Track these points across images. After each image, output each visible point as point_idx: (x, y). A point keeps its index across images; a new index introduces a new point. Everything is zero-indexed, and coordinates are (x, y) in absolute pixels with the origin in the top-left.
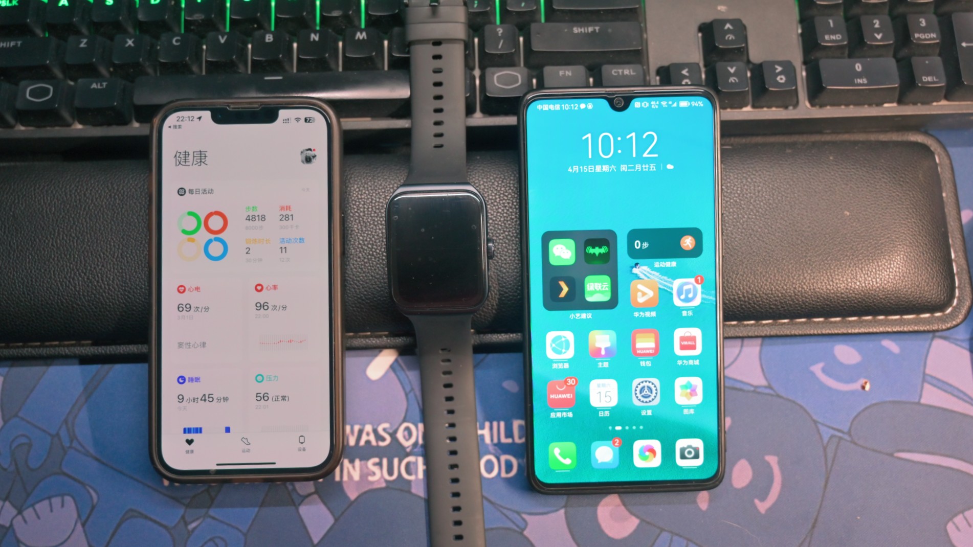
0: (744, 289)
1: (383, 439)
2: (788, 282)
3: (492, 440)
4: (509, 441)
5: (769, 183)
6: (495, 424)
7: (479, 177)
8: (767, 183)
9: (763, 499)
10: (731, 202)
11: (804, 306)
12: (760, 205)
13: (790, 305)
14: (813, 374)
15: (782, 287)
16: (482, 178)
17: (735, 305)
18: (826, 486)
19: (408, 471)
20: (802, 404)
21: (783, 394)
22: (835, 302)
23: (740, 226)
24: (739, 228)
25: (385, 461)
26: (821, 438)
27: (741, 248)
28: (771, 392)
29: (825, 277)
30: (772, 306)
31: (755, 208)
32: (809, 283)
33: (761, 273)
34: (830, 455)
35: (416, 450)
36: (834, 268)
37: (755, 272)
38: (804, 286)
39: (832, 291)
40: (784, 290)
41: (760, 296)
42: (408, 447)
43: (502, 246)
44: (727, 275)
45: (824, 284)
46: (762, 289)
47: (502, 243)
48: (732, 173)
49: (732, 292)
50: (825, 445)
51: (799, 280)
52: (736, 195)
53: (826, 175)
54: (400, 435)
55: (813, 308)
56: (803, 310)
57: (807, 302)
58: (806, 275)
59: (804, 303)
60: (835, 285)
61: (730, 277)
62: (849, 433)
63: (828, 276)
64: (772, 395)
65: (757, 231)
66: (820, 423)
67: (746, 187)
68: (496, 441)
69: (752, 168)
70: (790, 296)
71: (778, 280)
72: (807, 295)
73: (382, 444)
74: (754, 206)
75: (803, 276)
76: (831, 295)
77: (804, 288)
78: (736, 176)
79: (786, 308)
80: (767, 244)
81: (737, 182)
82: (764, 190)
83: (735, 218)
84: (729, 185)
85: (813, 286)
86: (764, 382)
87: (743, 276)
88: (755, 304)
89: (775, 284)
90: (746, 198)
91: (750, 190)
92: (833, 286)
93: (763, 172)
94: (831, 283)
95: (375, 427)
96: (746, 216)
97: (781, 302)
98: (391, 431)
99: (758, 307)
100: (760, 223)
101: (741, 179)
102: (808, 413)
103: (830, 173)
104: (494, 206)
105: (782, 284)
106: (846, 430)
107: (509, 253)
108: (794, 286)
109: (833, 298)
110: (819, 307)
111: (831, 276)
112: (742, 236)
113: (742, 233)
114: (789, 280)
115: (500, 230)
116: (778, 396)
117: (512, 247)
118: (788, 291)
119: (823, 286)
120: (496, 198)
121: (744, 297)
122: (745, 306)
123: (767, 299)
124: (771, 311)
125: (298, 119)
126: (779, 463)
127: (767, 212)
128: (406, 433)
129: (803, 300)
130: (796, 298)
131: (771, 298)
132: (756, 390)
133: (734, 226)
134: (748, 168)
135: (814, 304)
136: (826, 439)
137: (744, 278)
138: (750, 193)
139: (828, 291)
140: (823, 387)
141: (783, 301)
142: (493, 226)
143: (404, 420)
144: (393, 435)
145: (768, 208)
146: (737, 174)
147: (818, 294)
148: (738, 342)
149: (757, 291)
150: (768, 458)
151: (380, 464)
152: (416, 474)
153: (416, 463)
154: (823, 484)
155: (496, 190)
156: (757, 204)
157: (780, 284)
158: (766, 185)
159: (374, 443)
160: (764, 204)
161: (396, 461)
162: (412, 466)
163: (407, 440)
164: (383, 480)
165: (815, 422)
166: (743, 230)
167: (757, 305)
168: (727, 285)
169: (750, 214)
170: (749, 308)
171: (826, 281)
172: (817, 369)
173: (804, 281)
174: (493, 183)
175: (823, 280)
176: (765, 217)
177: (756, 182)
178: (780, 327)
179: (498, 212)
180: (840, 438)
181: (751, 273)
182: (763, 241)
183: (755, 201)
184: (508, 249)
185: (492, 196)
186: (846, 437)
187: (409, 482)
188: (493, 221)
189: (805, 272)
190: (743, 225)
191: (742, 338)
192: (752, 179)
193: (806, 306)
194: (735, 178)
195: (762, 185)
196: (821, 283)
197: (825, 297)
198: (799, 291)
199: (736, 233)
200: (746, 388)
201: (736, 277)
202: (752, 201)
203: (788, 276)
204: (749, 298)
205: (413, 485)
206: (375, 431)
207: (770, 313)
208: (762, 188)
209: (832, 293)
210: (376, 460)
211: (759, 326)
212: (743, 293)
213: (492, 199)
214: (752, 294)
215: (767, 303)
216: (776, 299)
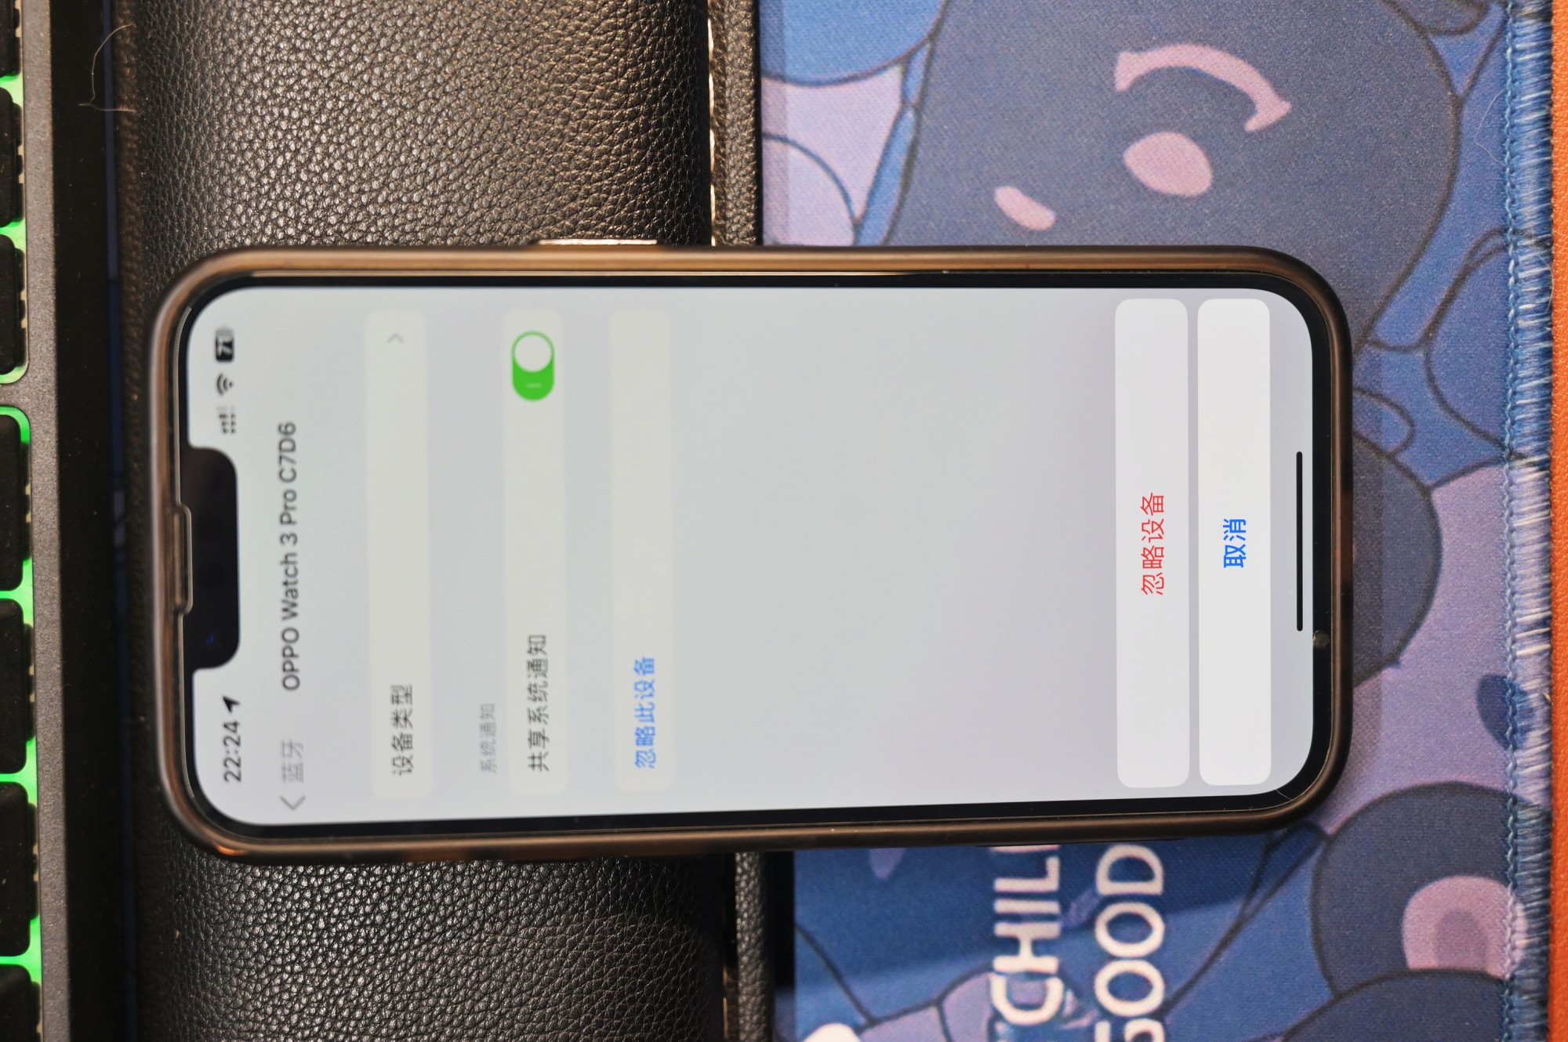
0: (609, 117)
3: (1049, 918)
4: (1053, 864)
5: (267, 15)
6: (1001, 906)
7: (240, 938)
8: (267, 21)
9: (1246, 105)
10: (330, 142)
12: (339, 48)
16: (245, 927)
17: (660, 146)
21: (929, 21)
23: (408, 116)
24: (413, 121)
27: (478, 120)
28: (921, 57)
30: (665, 26)
31: (348, 64)
33: (560, 59)
37: (555, 80)
41: (635, 64)
43: (462, 874)
44: (566, 169)
46: (612, 57)
47: (454, 876)
48: (232, 131)
49: (619, 154)
52: (306, 122)
61: (571, 158)
64: (932, 54)
65: (425, 64)
67: (279, 91)
68: (1052, 907)
69: (216, 67)
74: (340, 69)
78: (244, 120)
80: (465, 36)
81: (263, 118)
82: (289, 32)
83: (382, 132)
84: (271, 145)
86: (892, 78)
87: (568, 117)
88: (656, 83)
89: (596, 17)
90: (315, 91)
91: (289, 76)
93: (232, 33)
96: (376, 96)
99: (668, 73)
100: (398, 52)
101: (253, 104)
104: (333, 893)
112: (439, 114)
113: (428, 112)
115: (412, 878)
116: (933, 36)
120: (310, 887)
121: (633, 116)
122: (662, 111)
123: (643, 43)
125: (222, 385)
126: (1138, 49)
127: (362, 28)
131: (638, 31)
132: (915, 104)
133: (405, 136)
134: (215, 79)
137: (575, 114)
138: (300, 77)
142: (401, 899)
145: (350, 23)
146: (237, 115)
148: (771, 148)
149: (617, 75)
150: (1123, 81)
155: (282, 884)
156: (335, 56)
158: (273, 25)
160: (334, 36)
166: (421, 108)
167: (661, 74)
168: (598, 168)
169: (369, 83)
170: (669, 100)
174: (259, 895)
177: (263, 58)
179: (355, 882)
181: (559, 92)
182: (457, 45)
183: (326, 65)
185: (302, 898)
188: (381, 898)
190: (405, 108)
191: (758, 135)
192: (255, 70)
194: (250, 121)
195: (273, 39)
199: (429, 132)
200: (906, 135)
201: (571, 140)
202: (326, 74)
204: (638, 102)
207: (685, 33)
208: (282, 38)
212: (622, 117)
213: (313, 903)
214: (626, 90)
215: (654, 42)
216: (643, 12)
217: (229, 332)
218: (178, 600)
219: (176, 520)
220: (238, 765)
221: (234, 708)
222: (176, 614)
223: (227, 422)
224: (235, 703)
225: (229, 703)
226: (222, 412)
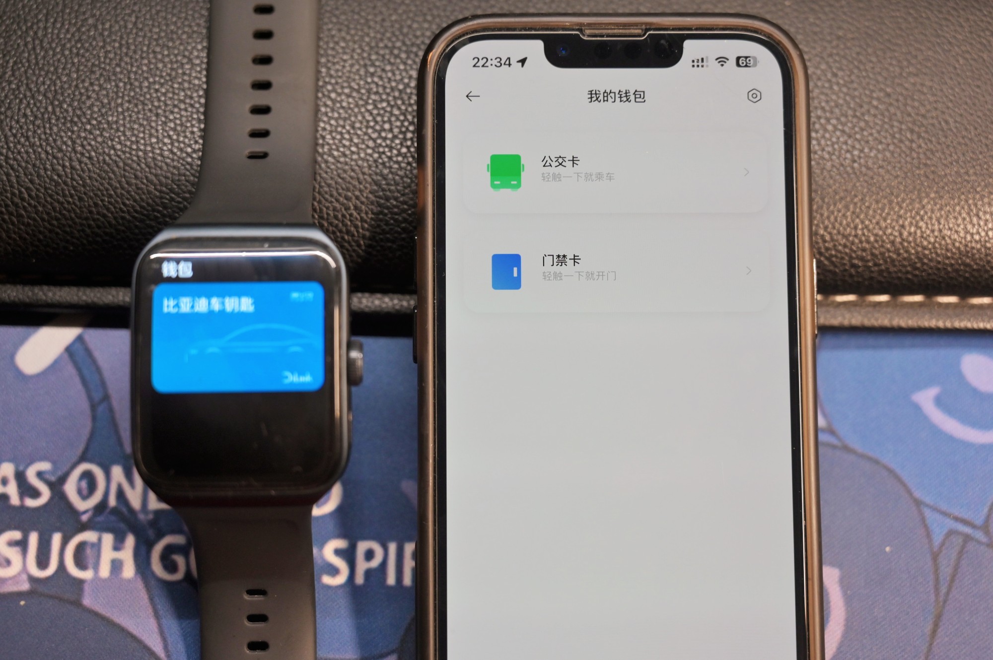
1: (35, 494)
2: (888, 214)
11: (919, 265)
13: (893, 261)
14: (917, 408)
15: (878, 223)
18: (934, 632)
19: (80, 563)
20: (893, 465)
22: (981, 259)
25: (33, 539)
26: (929, 535)
29: (963, 208)
30: (856, 261)
32: (931, 218)
34: (946, 570)
35: (100, 519)
36: (983, 190)
38: (921, 224)
39: (977, 237)
40: (880, 229)
41: (832, 240)
42: (85, 512)
45: (960, 221)
46: (837, 225)
50: (935, 549)
51: (911, 211)
53: (972, 14)
54: (70, 488)
55: (938, 269)
56: (917, 272)
57: (925, 256)
58: (925, 201)
59: (918, 258)
60: (982, 223)
62: (985, 528)
63: (969, 206)
64: (833, 447)
66: (927, 506)
70: (893, 243)
71: (869, 207)
72: (925, 243)
73: (30, 503)
75: (920, 202)
76: (974, 244)
77: (920, 228)
79: (883, 267)
85: (939, 223)
89: (862, 216)
92: (979, 225)
94: (975, 220)
95: (21, 468)
97: (873, 254)
98: (53, 479)
99: (826, 262)
102: (904, 485)
103: (980, 10)
105: (878, 217)
106: (979, 521)
107: (331, 125)
108: (901, 222)
109: (979, 250)
110: (949, 269)
111: (976, 205)
114: (892, 209)
116: (846, 449)
117: (339, 113)
118: (889, 231)
119: (958, 226)
123: (845, 246)
124: (853, 271)
125: (722, 60)
126: (842, 581)
128: (84, 484)
129: (917, 253)
130: (903, 247)
131: (853, 243)
135: (939, 262)
136: (938, 539)
139: (969, 238)
140: (936, 432)
141: (877, 252)
143: (83, 459)
144: (57, 486)
147: (949, 241)
149: (826, 228)
151: (22, 544)
152: (96, 567)
153: (97, 546)
154: (929, 628)
157: (874, 217)
159: (15, 500)
161: (57, 539)
162: (89, 551)
163: (84, 497)
164: (24, 577)
165: (918, 503)
167: (827, 258)
171: (964, 215)
172: (926, 398)
173: (922, 213)
175: (960, 214)
176: (850, 86)
178: (870, 309)
180: (967, 538)
184: (330, 118)
186: (979, 535)
187: (80, 582)
189: (924, 195)
193: (924, 264)
196: (956, 218)
197: (962, 248)
198: (910, 234)
203: (891, 202)
205: (87, 588)
206: (20, 477)
207: (851, 276)
209: (976, 242)
210: (17, 535)
211: (828, 305)
215: (846, 253)
216: (865, 247)
217: (755, 65)
218: (588, 32)
219: (639, 31)
220: (483, 66)
221: (520, 64)
222: (581, 30)
223: (699, 63)
224: (523, 66)
225: (523, 61)
226: (705, 60)
